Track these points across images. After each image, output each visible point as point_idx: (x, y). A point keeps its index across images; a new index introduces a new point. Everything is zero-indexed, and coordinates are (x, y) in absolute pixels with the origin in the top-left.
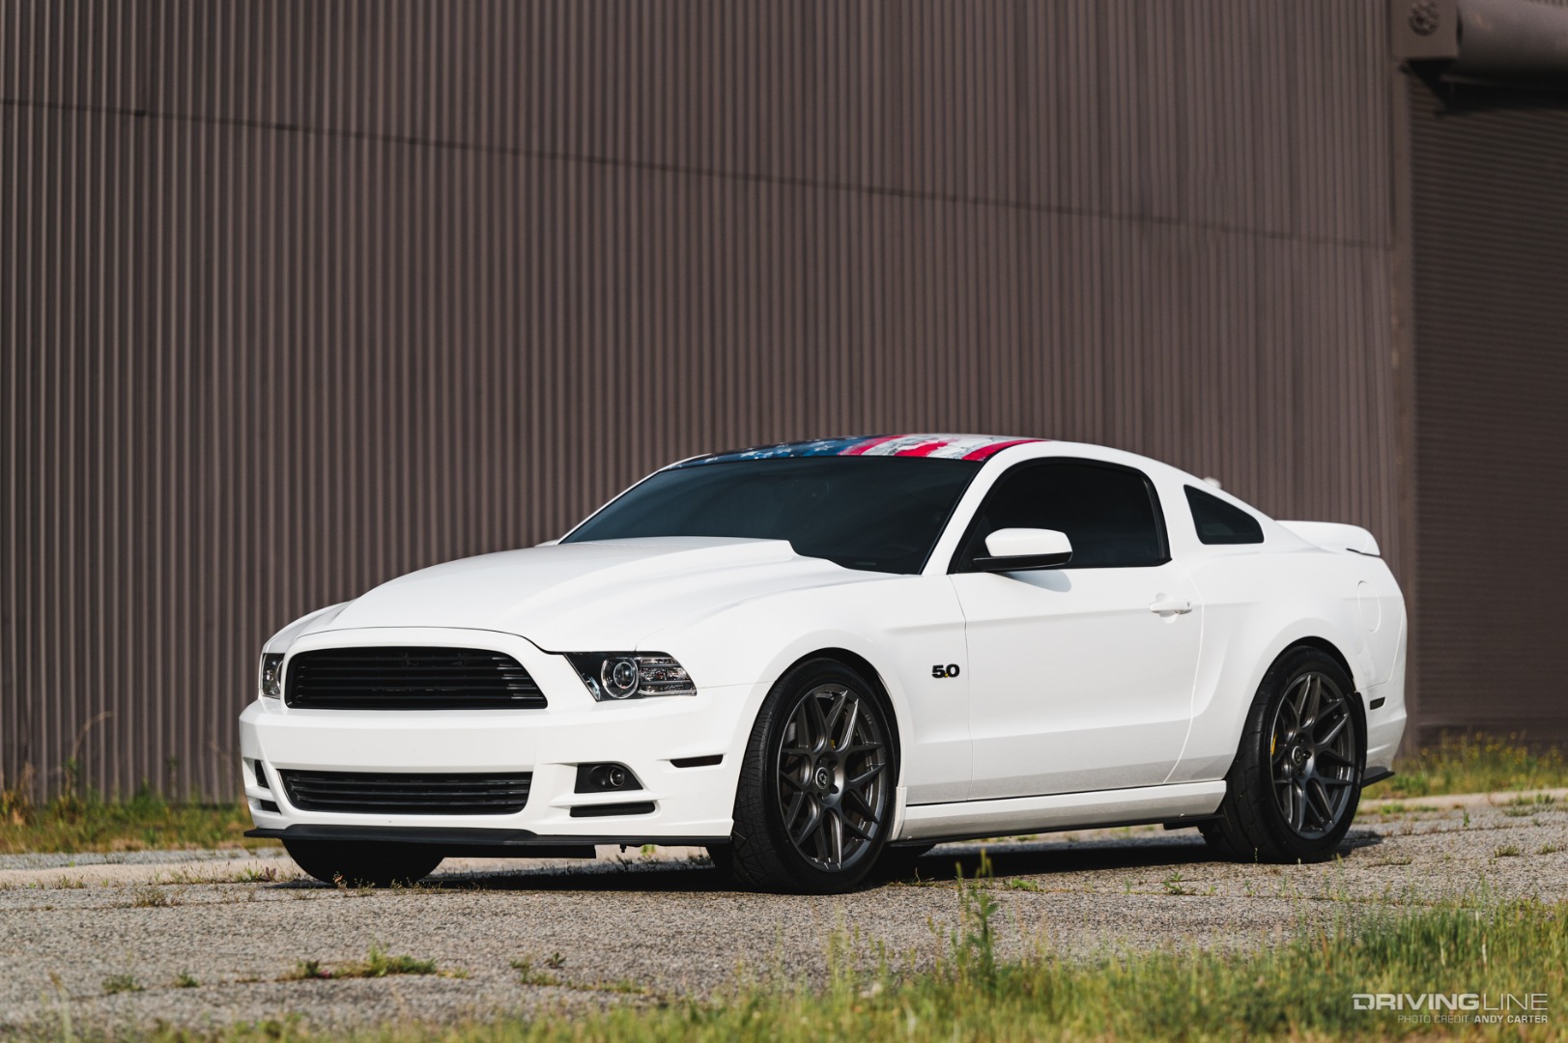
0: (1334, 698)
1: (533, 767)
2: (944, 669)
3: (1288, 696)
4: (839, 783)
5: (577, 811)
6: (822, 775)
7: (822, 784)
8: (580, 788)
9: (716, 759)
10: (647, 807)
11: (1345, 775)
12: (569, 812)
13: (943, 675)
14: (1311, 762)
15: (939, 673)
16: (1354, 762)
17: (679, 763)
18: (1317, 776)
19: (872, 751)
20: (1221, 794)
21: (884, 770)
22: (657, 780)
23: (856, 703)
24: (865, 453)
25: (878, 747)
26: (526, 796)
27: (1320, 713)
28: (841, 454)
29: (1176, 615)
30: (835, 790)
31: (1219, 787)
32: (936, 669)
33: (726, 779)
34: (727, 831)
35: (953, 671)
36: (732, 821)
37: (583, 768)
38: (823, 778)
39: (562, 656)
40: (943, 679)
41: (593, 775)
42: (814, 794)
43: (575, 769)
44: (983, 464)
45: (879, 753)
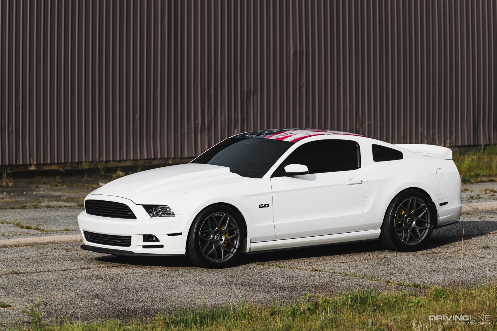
0: (423, 204)
1: (131, 235)
2: (263, 205)
3: (402, 205)
4: (223, 239)
5: (144, 247)
6: (217, 236)
7: (218, 239)
8: (144, 241)
9: (180, 234)
10: (162, 246)
11: (427, 226)
12: (142, 247)
13: (263, 207)
14: (414, 223)
15: (261, 207)
16: (430, 222)
17: (169, 235)
18: (416, 227)
19: (236, 229)
20: (379, 233)
21: (239, 234)
22: (163, 239)
23: (229, 217)
24: (270, 138)
25: (237, 228)
26: (130, 242)
27: (416, 208)
28: (265, 138)
29: (357, 184)
30: (222, 240)
31: (378, 231)
32: (260, 205)
33: (184, 238)
34: (184, 253)
35: (267, 206)
36: (185, 250)
37: (144, 236)
38: (218, 237)
39: (141, 206)
40: (263, 208)
41: (148, 238)
42: (214, 241)
43: (142, 236)
44: (295, 143)
45: (238, 230)
